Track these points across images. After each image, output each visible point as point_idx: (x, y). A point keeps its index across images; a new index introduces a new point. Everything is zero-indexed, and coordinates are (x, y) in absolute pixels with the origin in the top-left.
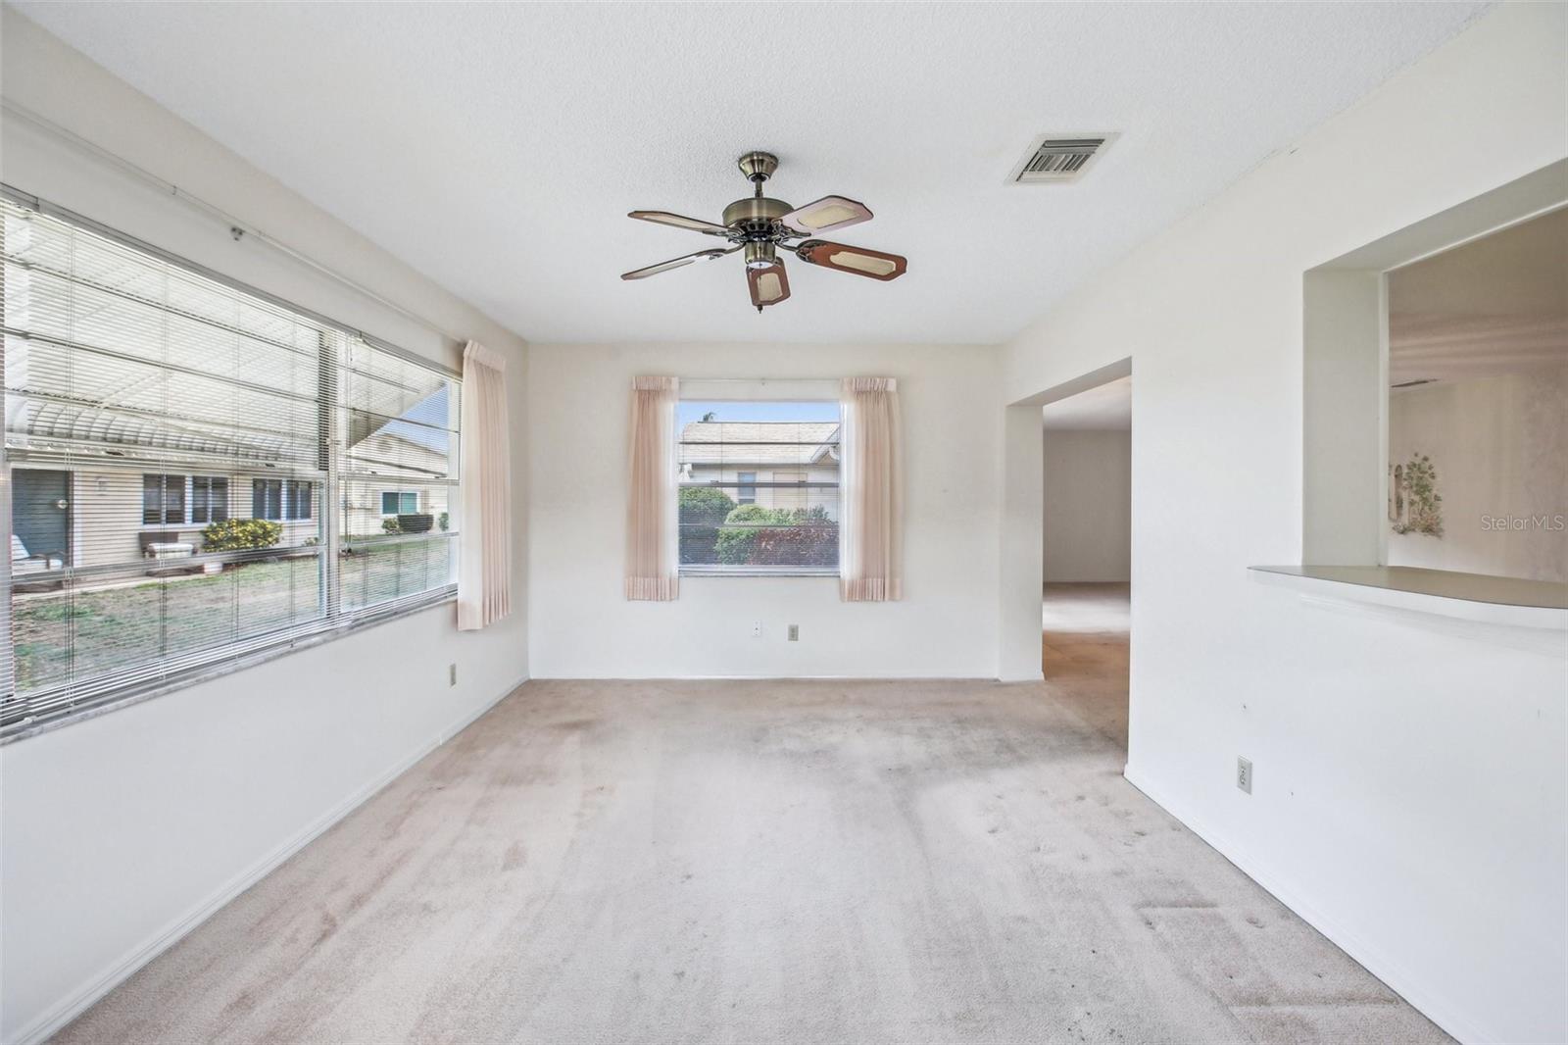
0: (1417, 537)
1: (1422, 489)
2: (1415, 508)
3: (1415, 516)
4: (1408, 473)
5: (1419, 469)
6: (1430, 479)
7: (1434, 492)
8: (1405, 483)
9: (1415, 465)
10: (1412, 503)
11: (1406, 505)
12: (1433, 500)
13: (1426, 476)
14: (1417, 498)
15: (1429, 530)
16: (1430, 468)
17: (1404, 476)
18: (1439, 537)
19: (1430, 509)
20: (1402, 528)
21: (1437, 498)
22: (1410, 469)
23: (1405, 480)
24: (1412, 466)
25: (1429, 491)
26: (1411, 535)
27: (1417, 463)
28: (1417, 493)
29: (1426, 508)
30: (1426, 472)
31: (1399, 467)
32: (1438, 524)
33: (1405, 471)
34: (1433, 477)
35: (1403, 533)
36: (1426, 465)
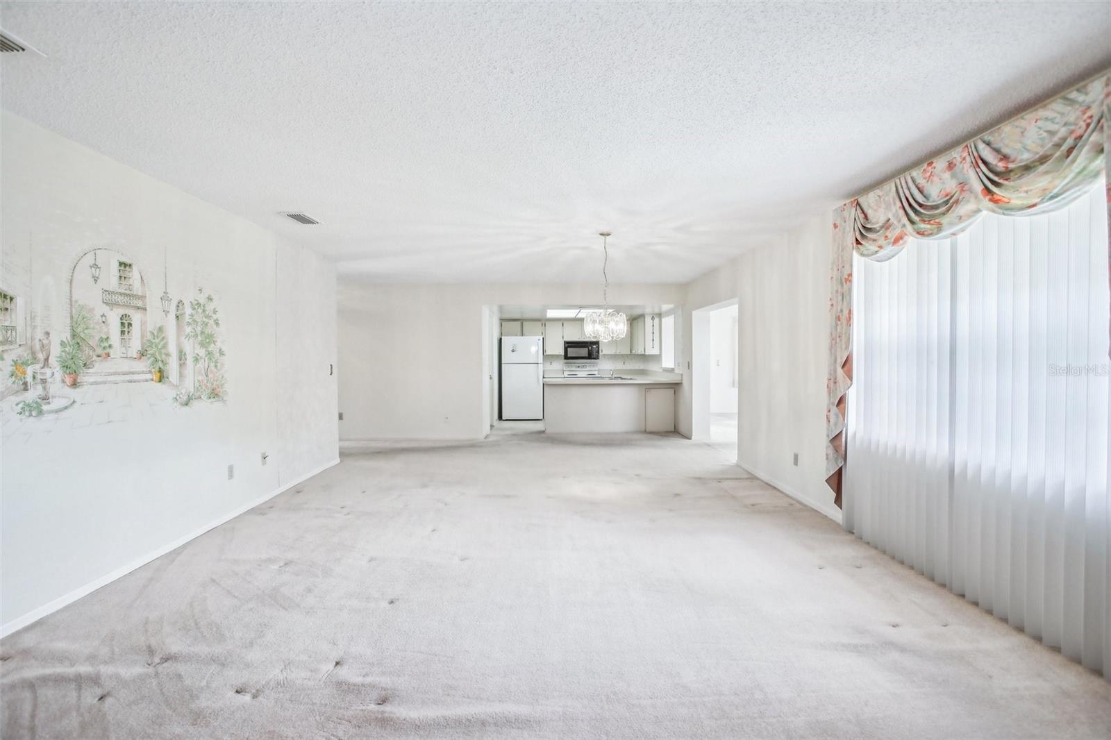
0: (203, 406)
1: (207, 339)
2: (200, 366)
3: (200, 378)
4: (192, 315)
5: (204, 311)
6: (215, 327)
7: (219, 344)
8: (188, 330)
9: (199, 304)
10: (196, 360)
11: (190, 361)
12: (217, 355)
13: (212, 321)
14: (202, 352)
15: (214, 394)
16: (215, 312)
17: (187, 318)
18: (224, 401)
19: (216, 366)
20: (185, 398)
21: (221, 353)
22: (194, 309)
23: (189, 324)
24: (196, 305)
25: (214, 343)
26: (195, 404)
27: (202, 302)
28: (202, 345)
29: (212, 365)
30: (209, 317)
31: (180, 303)
32: (222, 385)
33: (188, 311)
34: (217, 324)
35: (187, 404)
36: (210, 307)
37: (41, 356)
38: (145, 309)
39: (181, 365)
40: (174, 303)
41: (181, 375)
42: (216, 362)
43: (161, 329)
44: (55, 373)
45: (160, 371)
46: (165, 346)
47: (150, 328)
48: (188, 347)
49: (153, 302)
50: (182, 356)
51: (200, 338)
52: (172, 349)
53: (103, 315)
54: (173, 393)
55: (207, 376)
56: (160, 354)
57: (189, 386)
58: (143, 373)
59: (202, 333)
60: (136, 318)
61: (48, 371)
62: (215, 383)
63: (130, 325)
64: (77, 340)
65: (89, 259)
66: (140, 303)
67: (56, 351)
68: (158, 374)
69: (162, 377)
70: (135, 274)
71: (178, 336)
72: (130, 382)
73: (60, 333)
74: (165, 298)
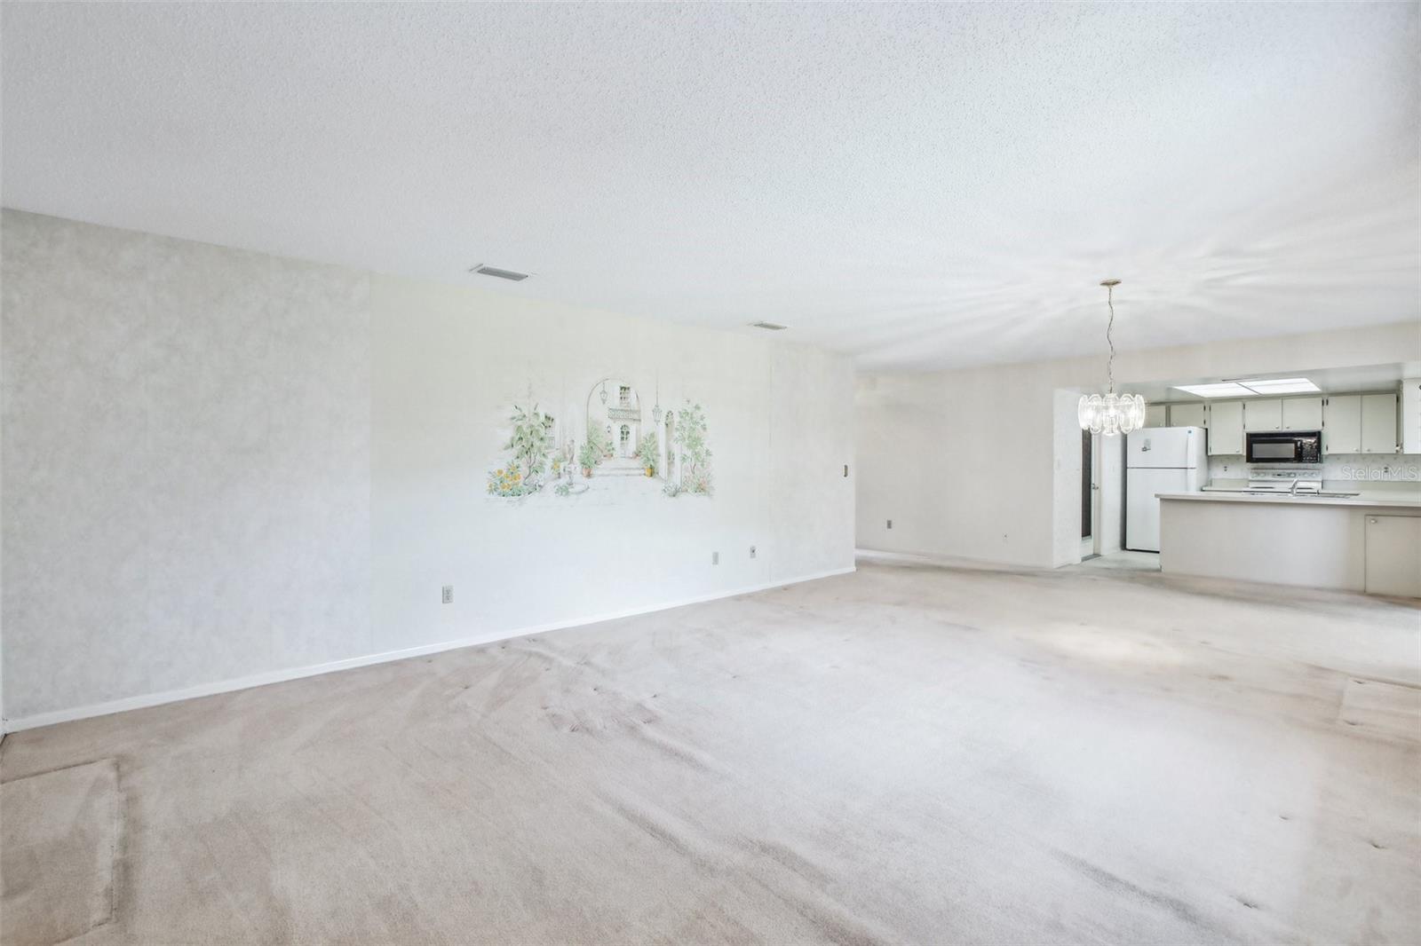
0: (689, 499)
1: (694, 442)
2: (687, 464)
3: (687, 474)
4: (680, 422)
5: (692, 418)
6: (702, 431)
7: (705, 446)
8: (677, 434)
9: (687, 413)
10: (684, 459)
11: (677, 461)
12: (703, 455)
13: (699, 427)
14: (689, 453)
15: (700, 489)
16: (702, 418)
17: (676, 425)
18: (710, 496)
19: (702, 465)
20: (673, 489)
21: (708, 453)
22: (682, 417)
23: (677, 429)
24: (685, 414)
25: (701, 445)
26: (682, 497)
27: (689, 411)
28: (689, 446)
29: (699, 464)
30: (697, 423)
31: (670, 413)
32: (709, 481)
33: (677, 419)
34: (705, 429)
35: (674, 496)
36: (697, 415)
37: (568, 456)
38: (640, 420)
39: (669, 464)
40: (665, 413)
41: (670, 472)
42: (703, 461)
43: (652, 435)
44: (577, 467)
45: (652, 468)
46: (656, 448)
47: (643, 434)
48: (677, 449)
49: (647, 414)
50: (670, 456)
51: (687, 441)
52: (662, 450)
53: (609, 427)
54: (662, 486)
55: (694, 473)
56: (652, 455)
57: (677, 479)
58: (638, 469)
59: (689, 437)
60: (633, 428)
61: (572, 466)
62: (701, 479)
63: (628, 433)
64: (591, 445)
65: (600, 388)
66: (636, 416)
67: (577, 452)
68: (650, 471)
69: (653, 472)
70: (632, 394)
71: (668, 440)
72: (627, 475)
73: (581, 441)
74: (656, 410)
